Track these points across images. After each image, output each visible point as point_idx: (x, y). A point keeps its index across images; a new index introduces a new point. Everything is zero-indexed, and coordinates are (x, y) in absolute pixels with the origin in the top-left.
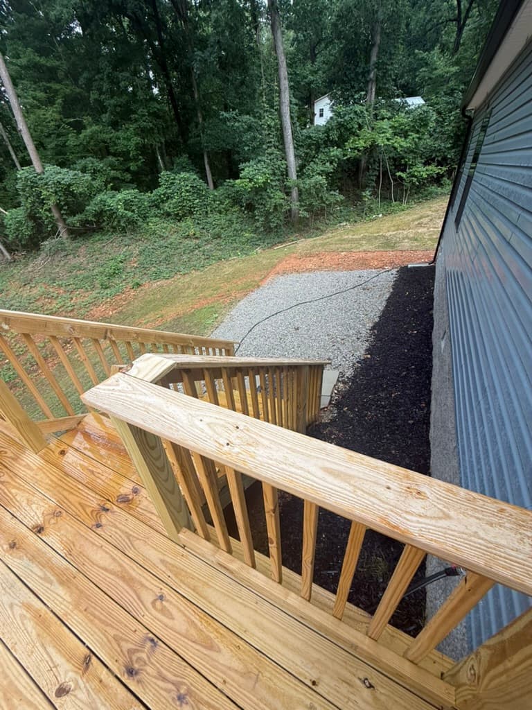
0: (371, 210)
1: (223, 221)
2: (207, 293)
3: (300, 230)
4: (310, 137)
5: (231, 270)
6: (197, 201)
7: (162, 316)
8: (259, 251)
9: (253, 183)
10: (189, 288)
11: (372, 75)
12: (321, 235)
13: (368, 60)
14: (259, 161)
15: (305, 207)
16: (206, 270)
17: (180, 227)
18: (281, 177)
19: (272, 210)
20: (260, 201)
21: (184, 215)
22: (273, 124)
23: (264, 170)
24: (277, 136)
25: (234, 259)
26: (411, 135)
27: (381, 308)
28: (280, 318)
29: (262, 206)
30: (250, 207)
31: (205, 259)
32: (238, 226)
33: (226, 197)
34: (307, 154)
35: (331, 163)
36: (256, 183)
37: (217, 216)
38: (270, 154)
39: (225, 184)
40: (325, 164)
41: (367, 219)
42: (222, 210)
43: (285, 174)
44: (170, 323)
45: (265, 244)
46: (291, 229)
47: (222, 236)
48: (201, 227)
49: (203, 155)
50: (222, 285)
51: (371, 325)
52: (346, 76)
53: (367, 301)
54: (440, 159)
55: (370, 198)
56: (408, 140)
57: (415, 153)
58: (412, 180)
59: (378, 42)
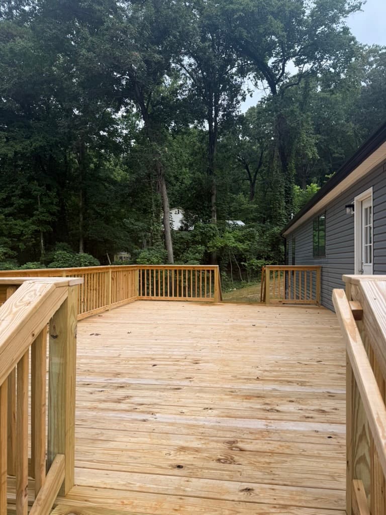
0: (228, 286)
4: (182, 238)
9: (150, 262)
11: (213, 208)
13: (210, 201)
14: (151, 249)
23: (156, 254)
26: (246, 242)
34: (180, 247)
35: (199, 254)
38: (158, 246)
40: (195, 254)
41: (226, 291)
43: (167, 258)
54: (266, 256)
55: (227, 277)
56: (245, 245)
57: (250, 252)
58: (252, 268)
59: (215, 193)
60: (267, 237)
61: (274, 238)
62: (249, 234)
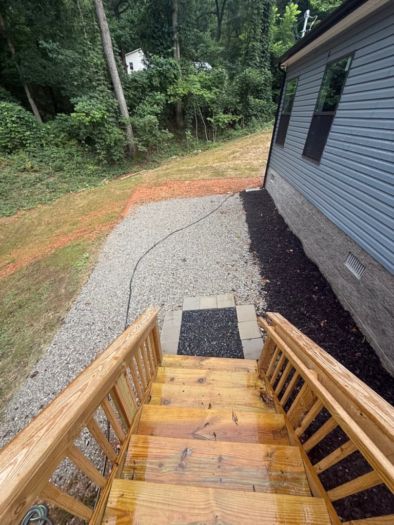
0: (192, 146)
1: (63, 155)
2: (65, 229)
3: (139, 163)
5: (85, 202)
6: (28, 133)
7: (13, 261)
8: (107, 182)
9: (90, 117)
10: (39, 224)
11: (175, 37)
12: (158, 166)
13: (171, 24)
14: (91, 97)
15: (143, 143)
16: (54, 203)
17: (12, 160)
18: (114, 115)
19: (112, 144)
20: (99, 136)
21: (15, 148)
22: (99, 62)
23: (99, 105)
24: (105, 76)
25: (83, 191)
26: (214, 89)
27: (246, 229)
28: (161, 250)
29: (102, 141)
30: (90, 141)
31: (51, 192)
32: (80, 159)
33: (61, 131)
34: (135, 95)
35: (158, 105)
36: (93, 118)
37: (55, 149)
38: (102, 92)
39: (57, 117)
40: (153, 106)
41: (191, 153)
42: (59, 143)
43: (118, 112)
44: (27, 268)
45: (111, 175)
46: (131, 162)
47: (65, 168)
48: (39, 160)
49: (23, 88)
50: (80, 219)
51: (248, 247)
52: (155, 33)
53: (231, 224)
54: (233, 110)
55: (191, 136)
56: (212, 93)
57: (217, 104)
58: (219, 124)
59: (177, 9)
60: (237, 83)
61: (244, 85)
62: (218, 77)
